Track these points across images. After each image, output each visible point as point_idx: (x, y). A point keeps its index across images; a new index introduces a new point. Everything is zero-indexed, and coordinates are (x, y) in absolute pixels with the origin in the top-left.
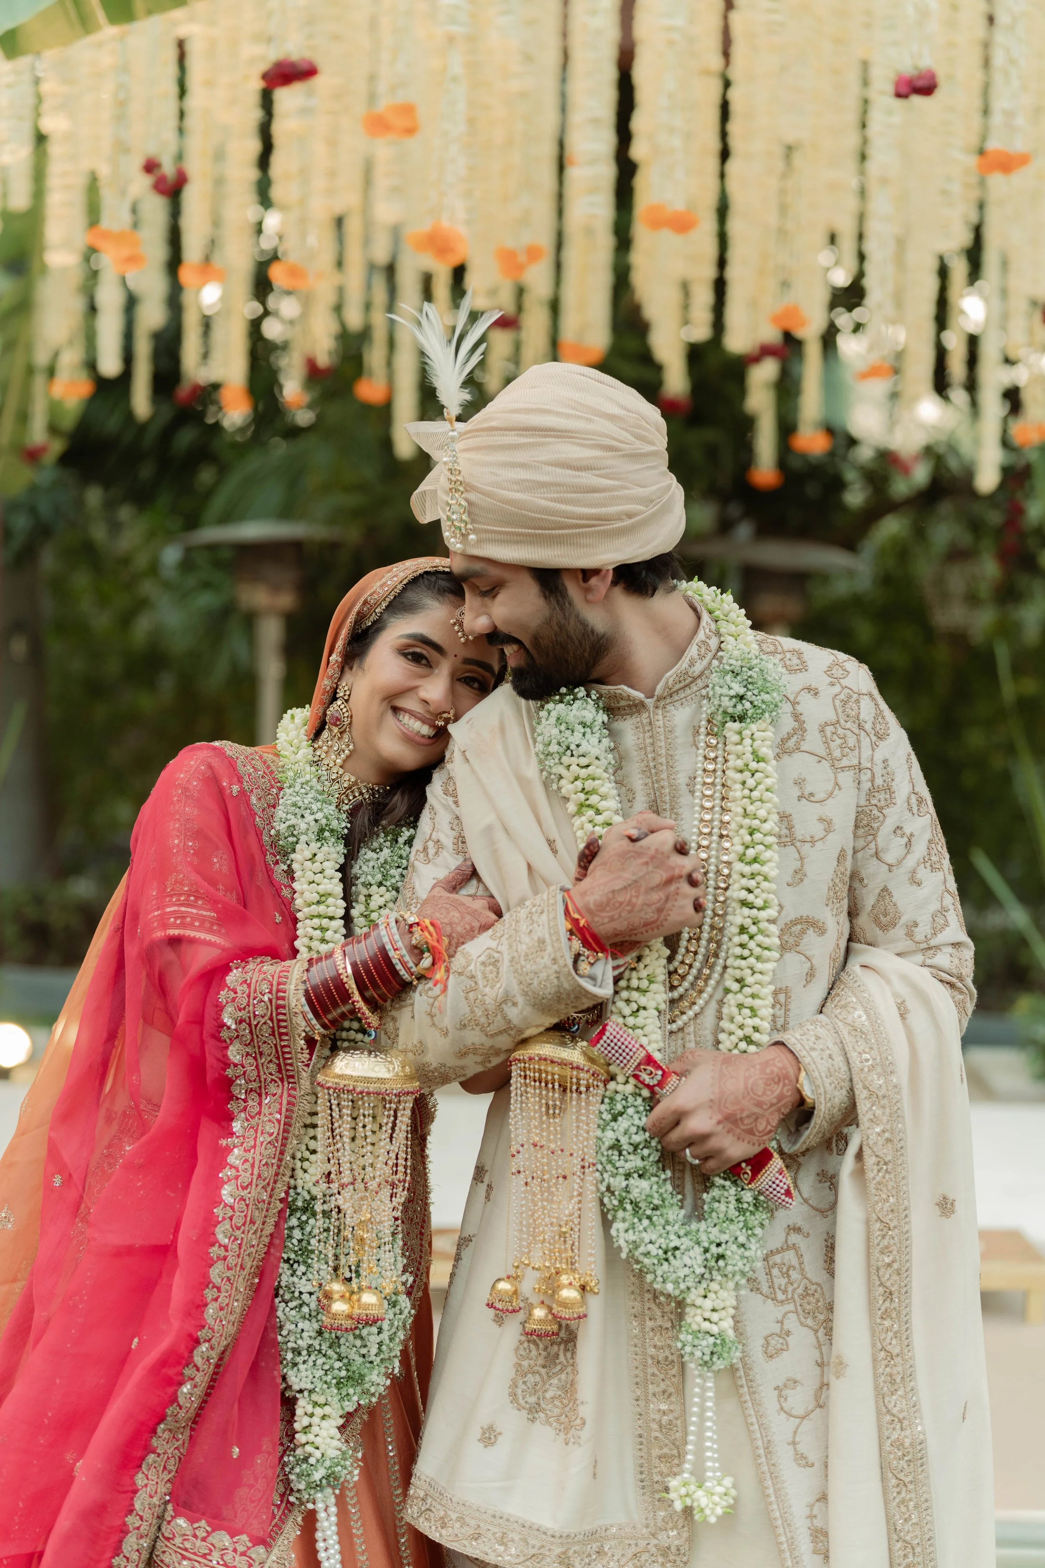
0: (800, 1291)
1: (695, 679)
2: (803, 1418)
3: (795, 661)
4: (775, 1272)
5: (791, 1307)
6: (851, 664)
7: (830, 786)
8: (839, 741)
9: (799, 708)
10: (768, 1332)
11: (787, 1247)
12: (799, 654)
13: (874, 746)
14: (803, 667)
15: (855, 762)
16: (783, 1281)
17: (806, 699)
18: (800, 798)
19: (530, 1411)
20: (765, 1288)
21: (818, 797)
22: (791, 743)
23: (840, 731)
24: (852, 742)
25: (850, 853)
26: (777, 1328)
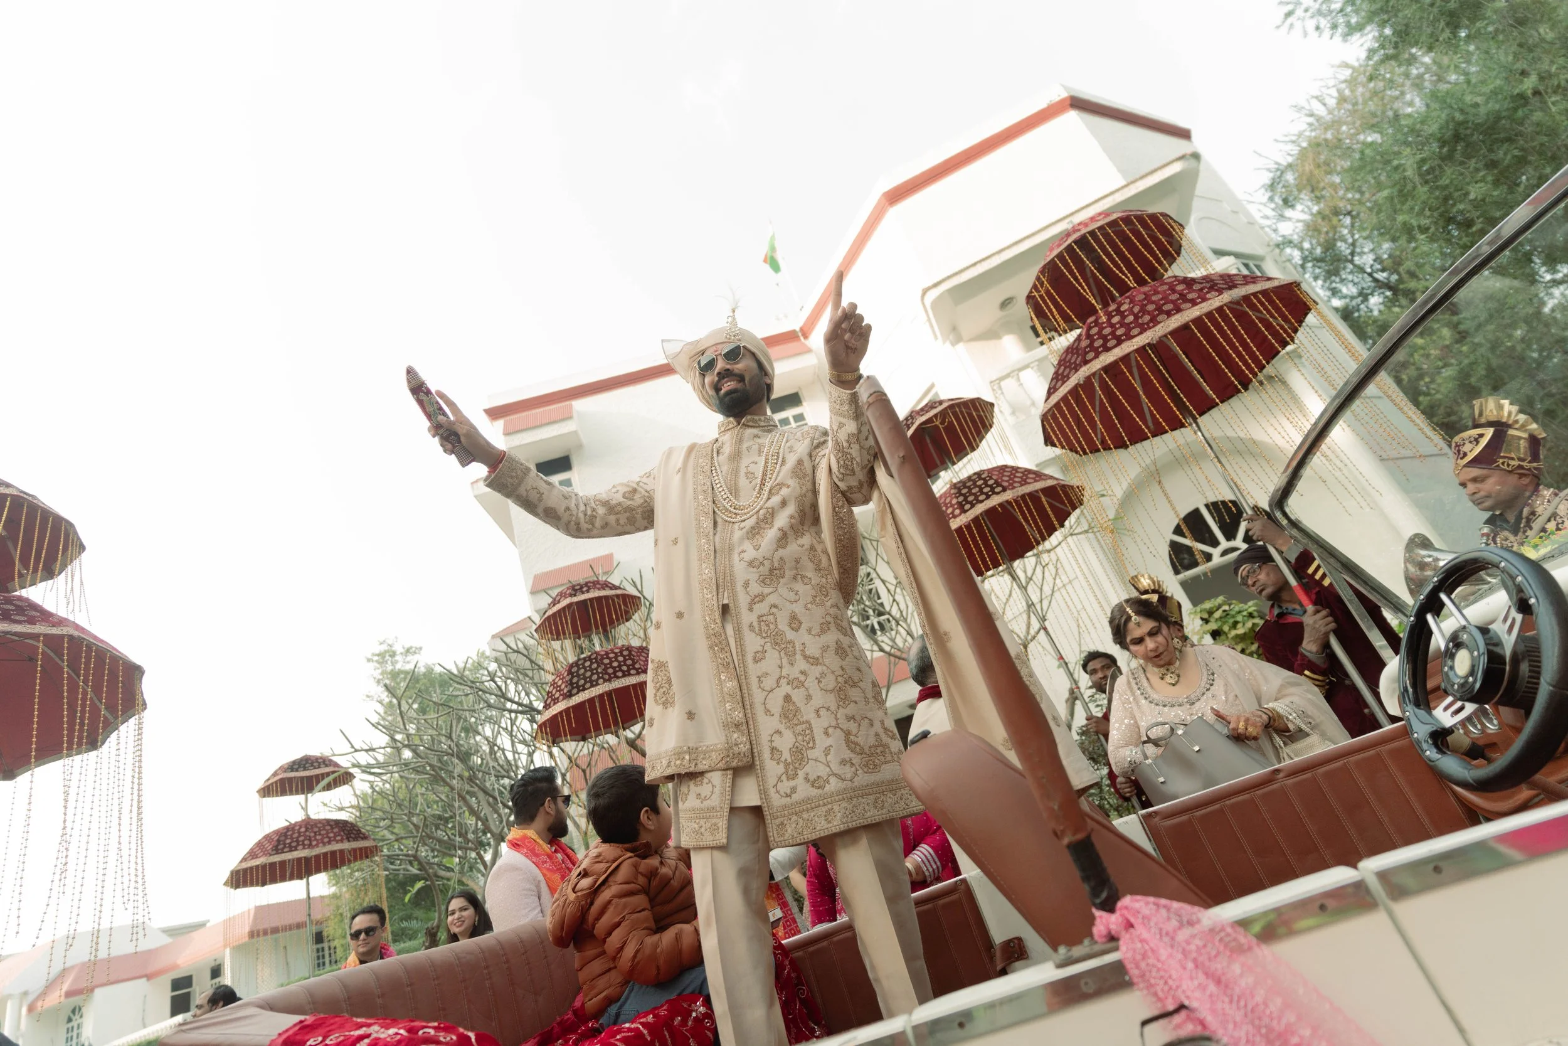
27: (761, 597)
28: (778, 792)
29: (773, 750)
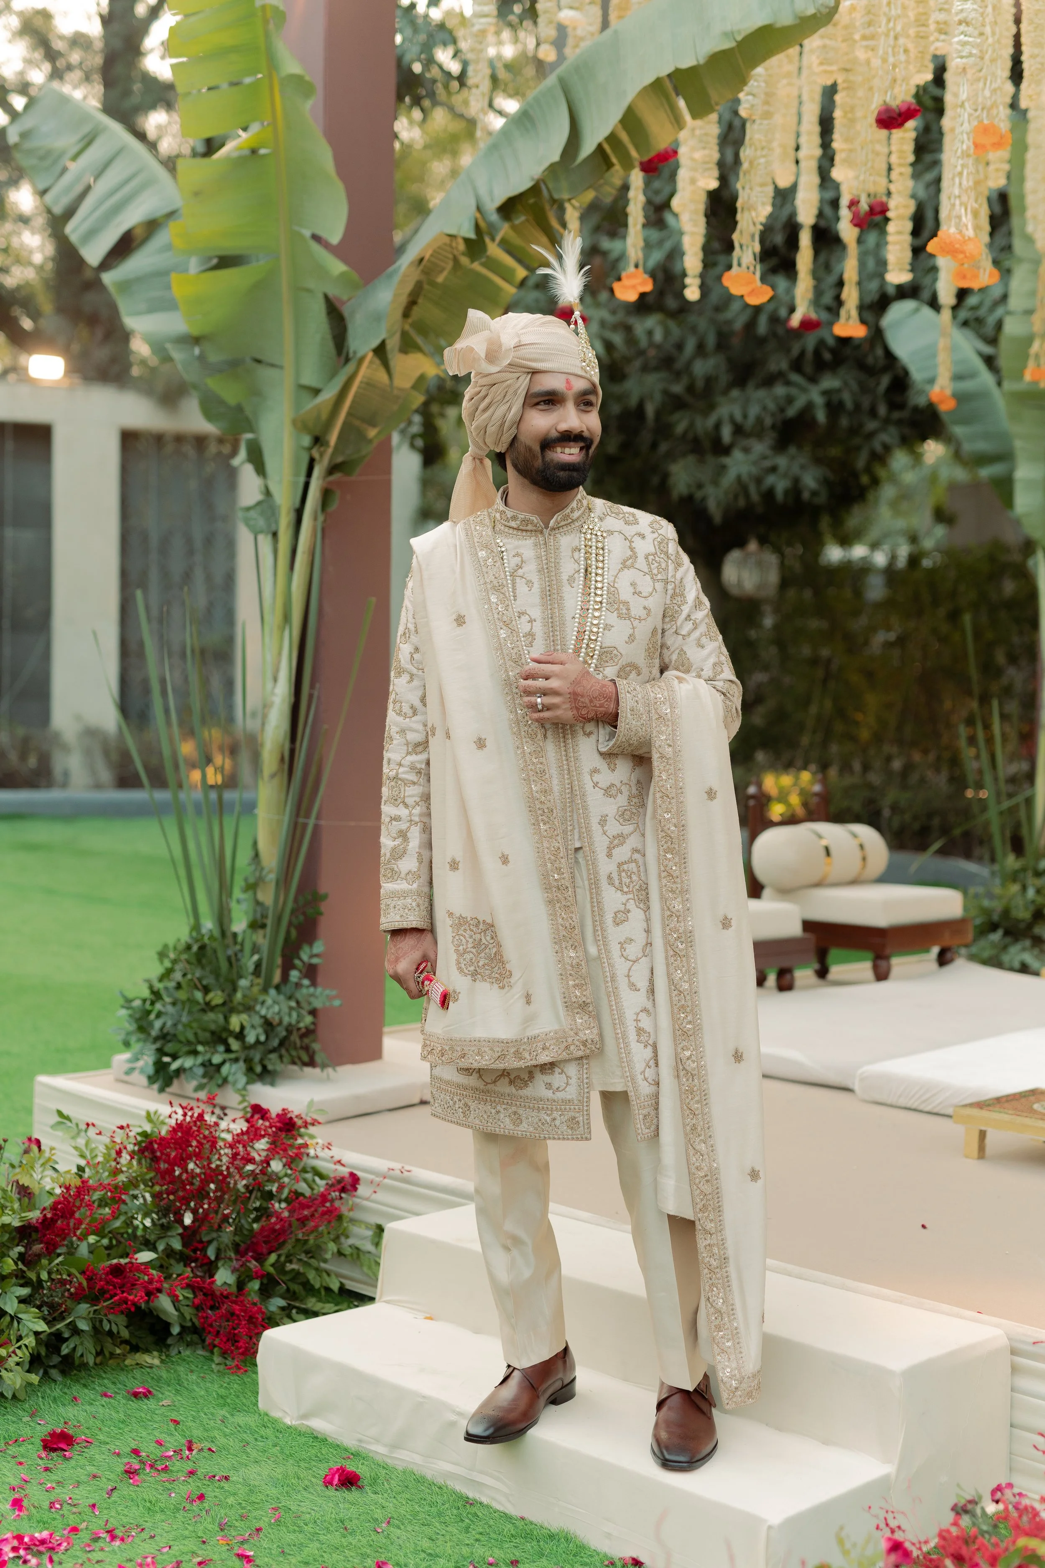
0: (637, 887)
1: (573, 521)
2: (635, 962)
3: (631, 518)
4: (623, 874)
5: (631, 896)
6: (664, 522)
7: (651, 590)
8: (656, 565)
9: (633, 545)
10: (616, 910)
11: (631, 860)
12: (634, 515)
13: (676, 570)
14: (636, 522)
15: (665, 577)
16: (628, 880)
17: (638, 542)
18: (634, 593)
19: (472, 975)
20: (617, 882)
21: (644, 594)
22: (629, 563)
23: (657, 559)
24: (664, 565)
25: (660, 631)
26: (622, 908)
27: (621, 838)
28: (646, 1079)
29: (640, 1031)
